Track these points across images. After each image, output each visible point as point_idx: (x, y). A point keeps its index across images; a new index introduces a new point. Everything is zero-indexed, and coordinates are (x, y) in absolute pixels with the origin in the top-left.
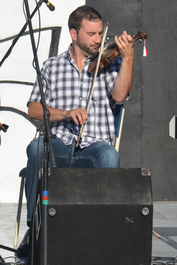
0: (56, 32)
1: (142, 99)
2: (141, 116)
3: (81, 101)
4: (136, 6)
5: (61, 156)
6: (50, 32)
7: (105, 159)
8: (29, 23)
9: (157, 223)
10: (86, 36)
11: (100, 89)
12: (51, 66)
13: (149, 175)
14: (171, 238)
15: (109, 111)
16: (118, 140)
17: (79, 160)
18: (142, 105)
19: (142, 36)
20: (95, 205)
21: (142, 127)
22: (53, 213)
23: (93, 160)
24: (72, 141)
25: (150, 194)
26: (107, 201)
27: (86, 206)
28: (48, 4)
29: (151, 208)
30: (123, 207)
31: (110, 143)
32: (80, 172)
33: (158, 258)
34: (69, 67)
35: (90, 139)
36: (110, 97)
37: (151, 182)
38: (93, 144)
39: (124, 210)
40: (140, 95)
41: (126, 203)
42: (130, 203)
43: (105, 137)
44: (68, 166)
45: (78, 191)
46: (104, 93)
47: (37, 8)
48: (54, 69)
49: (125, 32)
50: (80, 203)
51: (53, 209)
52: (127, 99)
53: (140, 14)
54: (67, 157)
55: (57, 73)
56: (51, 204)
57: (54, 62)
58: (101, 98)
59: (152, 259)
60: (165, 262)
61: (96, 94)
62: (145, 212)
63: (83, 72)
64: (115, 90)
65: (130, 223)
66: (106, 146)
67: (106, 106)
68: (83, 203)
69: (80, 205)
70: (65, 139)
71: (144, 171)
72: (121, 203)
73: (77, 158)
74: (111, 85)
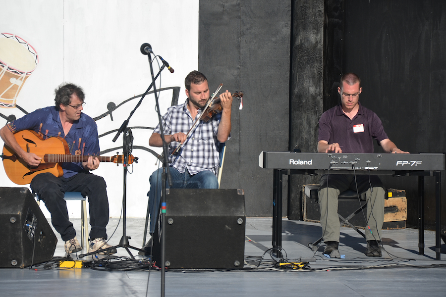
0: (176, 91)
1: (240, 141)
2: (239, 154)
3: (193, 141)
4: (236, 72)
5: (176, 182)
6: (172, 90)
7: (207, 183)
8: (153, 84)
9: (248, 232)
10: (195, 95)
11: (208, 131)
12: (173, 112)
13: (243, 194)
14: (260, 242)
15: (215, 147)
16: (221, 169)
17: (190, 184)
18: (239, 145)
19: (239, 95)
20: (203, 216)
21: (240, 161)
22: (171, 222)
23: (199, 184)
24: (185, 169)
25: (243, 208)
26: (211, 214)
27: (196, 217)
28: (169, 68)
29: (244, 219)
30: (223, 218)
31: (214, 172)
32: (191, 192)
33: (250, 257)
34: (185, 116)
35: (198, 169)
36: (215, 137)
37: (244, 199)
38: (200, 173)
39: (224, 220)
40: (238, 138)
41: (225, 215)
42: (228, 215)
43: (211, 166)
44: (182, 187)
45: (190, 206)
46: (211, 134)
47: (159, 73)
48: (175, 115)
49: (227, 91)
50: (191, 215)
51: (171, 219)
52: (229, 139)
53: (239, 78)
54: (182, 181)
55: (177, 118)
56: (170, 215)
57: (175, 110)
58: (209, 138)
59: (245, 257)
60: (255, 260)
61: (205, 135)
62: (240, 222)
63: (196, 119)
64: (218, 133)
65: (229, 230)
66: (209, 174)
67: (212, 145)
68: (194, 215)
69: (191, 216)
70: (180, 168)
71: (239, 191)
72: (222, 215)
73: (189, 183)
74: (216, 129)
